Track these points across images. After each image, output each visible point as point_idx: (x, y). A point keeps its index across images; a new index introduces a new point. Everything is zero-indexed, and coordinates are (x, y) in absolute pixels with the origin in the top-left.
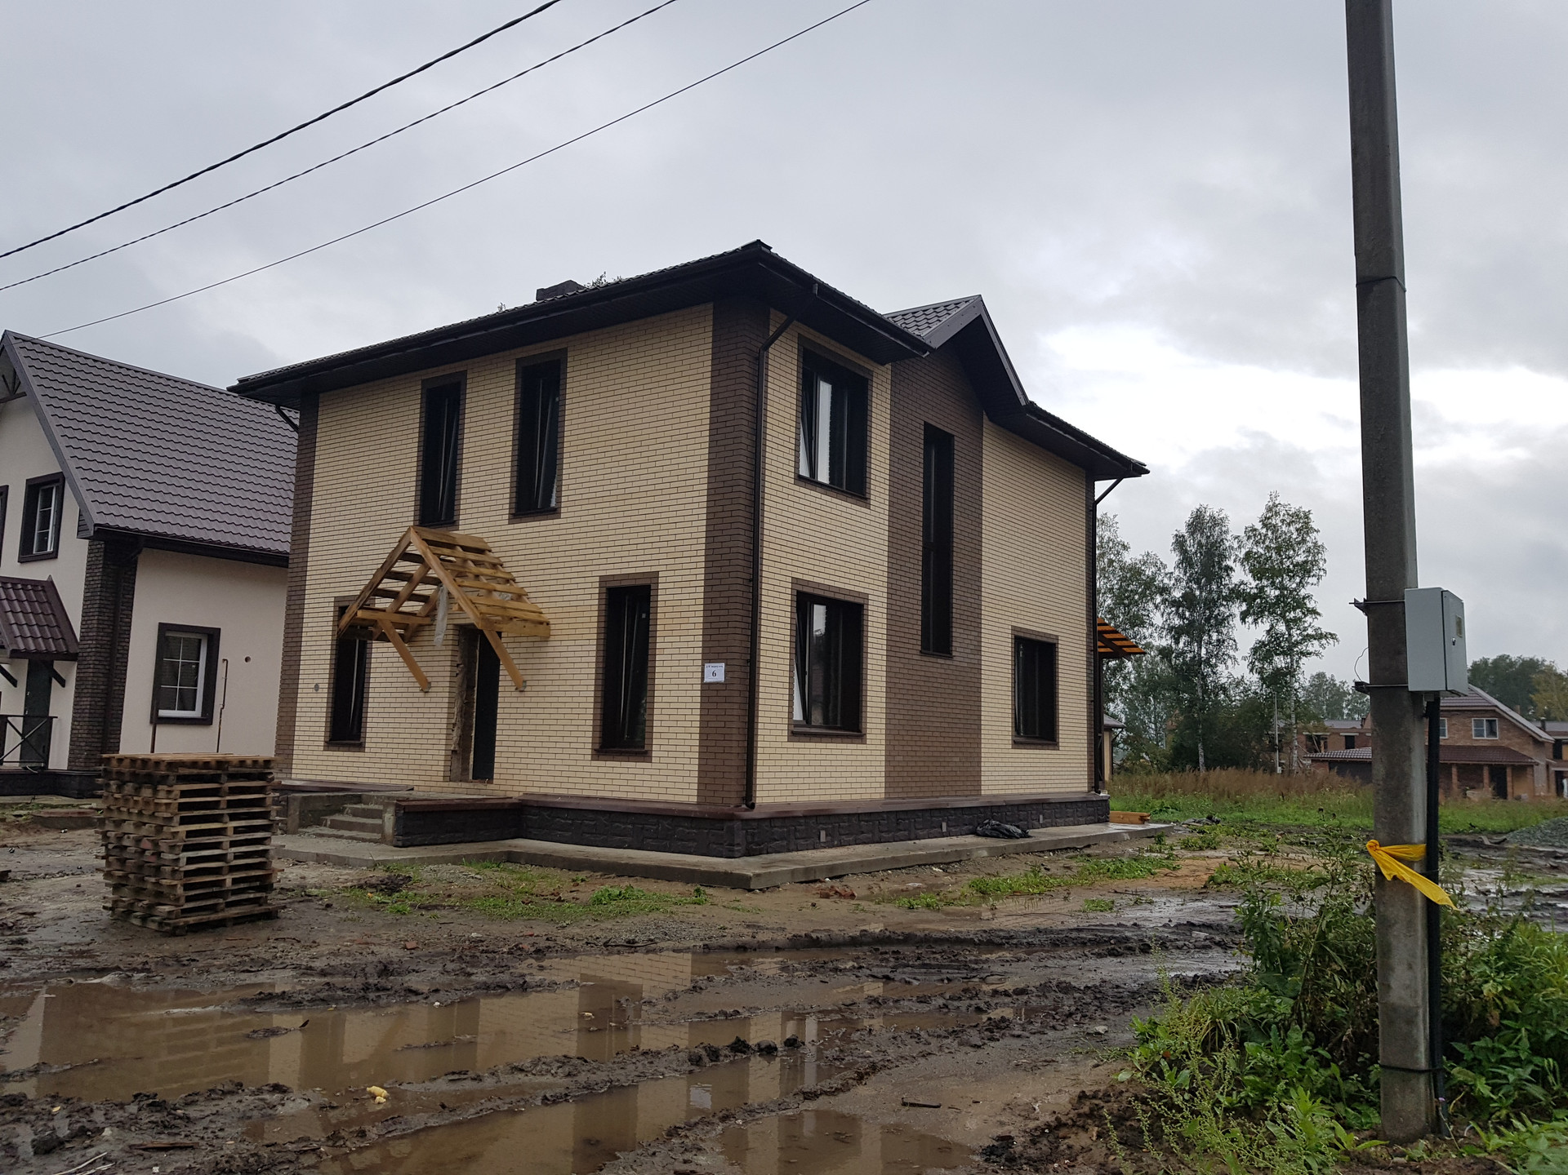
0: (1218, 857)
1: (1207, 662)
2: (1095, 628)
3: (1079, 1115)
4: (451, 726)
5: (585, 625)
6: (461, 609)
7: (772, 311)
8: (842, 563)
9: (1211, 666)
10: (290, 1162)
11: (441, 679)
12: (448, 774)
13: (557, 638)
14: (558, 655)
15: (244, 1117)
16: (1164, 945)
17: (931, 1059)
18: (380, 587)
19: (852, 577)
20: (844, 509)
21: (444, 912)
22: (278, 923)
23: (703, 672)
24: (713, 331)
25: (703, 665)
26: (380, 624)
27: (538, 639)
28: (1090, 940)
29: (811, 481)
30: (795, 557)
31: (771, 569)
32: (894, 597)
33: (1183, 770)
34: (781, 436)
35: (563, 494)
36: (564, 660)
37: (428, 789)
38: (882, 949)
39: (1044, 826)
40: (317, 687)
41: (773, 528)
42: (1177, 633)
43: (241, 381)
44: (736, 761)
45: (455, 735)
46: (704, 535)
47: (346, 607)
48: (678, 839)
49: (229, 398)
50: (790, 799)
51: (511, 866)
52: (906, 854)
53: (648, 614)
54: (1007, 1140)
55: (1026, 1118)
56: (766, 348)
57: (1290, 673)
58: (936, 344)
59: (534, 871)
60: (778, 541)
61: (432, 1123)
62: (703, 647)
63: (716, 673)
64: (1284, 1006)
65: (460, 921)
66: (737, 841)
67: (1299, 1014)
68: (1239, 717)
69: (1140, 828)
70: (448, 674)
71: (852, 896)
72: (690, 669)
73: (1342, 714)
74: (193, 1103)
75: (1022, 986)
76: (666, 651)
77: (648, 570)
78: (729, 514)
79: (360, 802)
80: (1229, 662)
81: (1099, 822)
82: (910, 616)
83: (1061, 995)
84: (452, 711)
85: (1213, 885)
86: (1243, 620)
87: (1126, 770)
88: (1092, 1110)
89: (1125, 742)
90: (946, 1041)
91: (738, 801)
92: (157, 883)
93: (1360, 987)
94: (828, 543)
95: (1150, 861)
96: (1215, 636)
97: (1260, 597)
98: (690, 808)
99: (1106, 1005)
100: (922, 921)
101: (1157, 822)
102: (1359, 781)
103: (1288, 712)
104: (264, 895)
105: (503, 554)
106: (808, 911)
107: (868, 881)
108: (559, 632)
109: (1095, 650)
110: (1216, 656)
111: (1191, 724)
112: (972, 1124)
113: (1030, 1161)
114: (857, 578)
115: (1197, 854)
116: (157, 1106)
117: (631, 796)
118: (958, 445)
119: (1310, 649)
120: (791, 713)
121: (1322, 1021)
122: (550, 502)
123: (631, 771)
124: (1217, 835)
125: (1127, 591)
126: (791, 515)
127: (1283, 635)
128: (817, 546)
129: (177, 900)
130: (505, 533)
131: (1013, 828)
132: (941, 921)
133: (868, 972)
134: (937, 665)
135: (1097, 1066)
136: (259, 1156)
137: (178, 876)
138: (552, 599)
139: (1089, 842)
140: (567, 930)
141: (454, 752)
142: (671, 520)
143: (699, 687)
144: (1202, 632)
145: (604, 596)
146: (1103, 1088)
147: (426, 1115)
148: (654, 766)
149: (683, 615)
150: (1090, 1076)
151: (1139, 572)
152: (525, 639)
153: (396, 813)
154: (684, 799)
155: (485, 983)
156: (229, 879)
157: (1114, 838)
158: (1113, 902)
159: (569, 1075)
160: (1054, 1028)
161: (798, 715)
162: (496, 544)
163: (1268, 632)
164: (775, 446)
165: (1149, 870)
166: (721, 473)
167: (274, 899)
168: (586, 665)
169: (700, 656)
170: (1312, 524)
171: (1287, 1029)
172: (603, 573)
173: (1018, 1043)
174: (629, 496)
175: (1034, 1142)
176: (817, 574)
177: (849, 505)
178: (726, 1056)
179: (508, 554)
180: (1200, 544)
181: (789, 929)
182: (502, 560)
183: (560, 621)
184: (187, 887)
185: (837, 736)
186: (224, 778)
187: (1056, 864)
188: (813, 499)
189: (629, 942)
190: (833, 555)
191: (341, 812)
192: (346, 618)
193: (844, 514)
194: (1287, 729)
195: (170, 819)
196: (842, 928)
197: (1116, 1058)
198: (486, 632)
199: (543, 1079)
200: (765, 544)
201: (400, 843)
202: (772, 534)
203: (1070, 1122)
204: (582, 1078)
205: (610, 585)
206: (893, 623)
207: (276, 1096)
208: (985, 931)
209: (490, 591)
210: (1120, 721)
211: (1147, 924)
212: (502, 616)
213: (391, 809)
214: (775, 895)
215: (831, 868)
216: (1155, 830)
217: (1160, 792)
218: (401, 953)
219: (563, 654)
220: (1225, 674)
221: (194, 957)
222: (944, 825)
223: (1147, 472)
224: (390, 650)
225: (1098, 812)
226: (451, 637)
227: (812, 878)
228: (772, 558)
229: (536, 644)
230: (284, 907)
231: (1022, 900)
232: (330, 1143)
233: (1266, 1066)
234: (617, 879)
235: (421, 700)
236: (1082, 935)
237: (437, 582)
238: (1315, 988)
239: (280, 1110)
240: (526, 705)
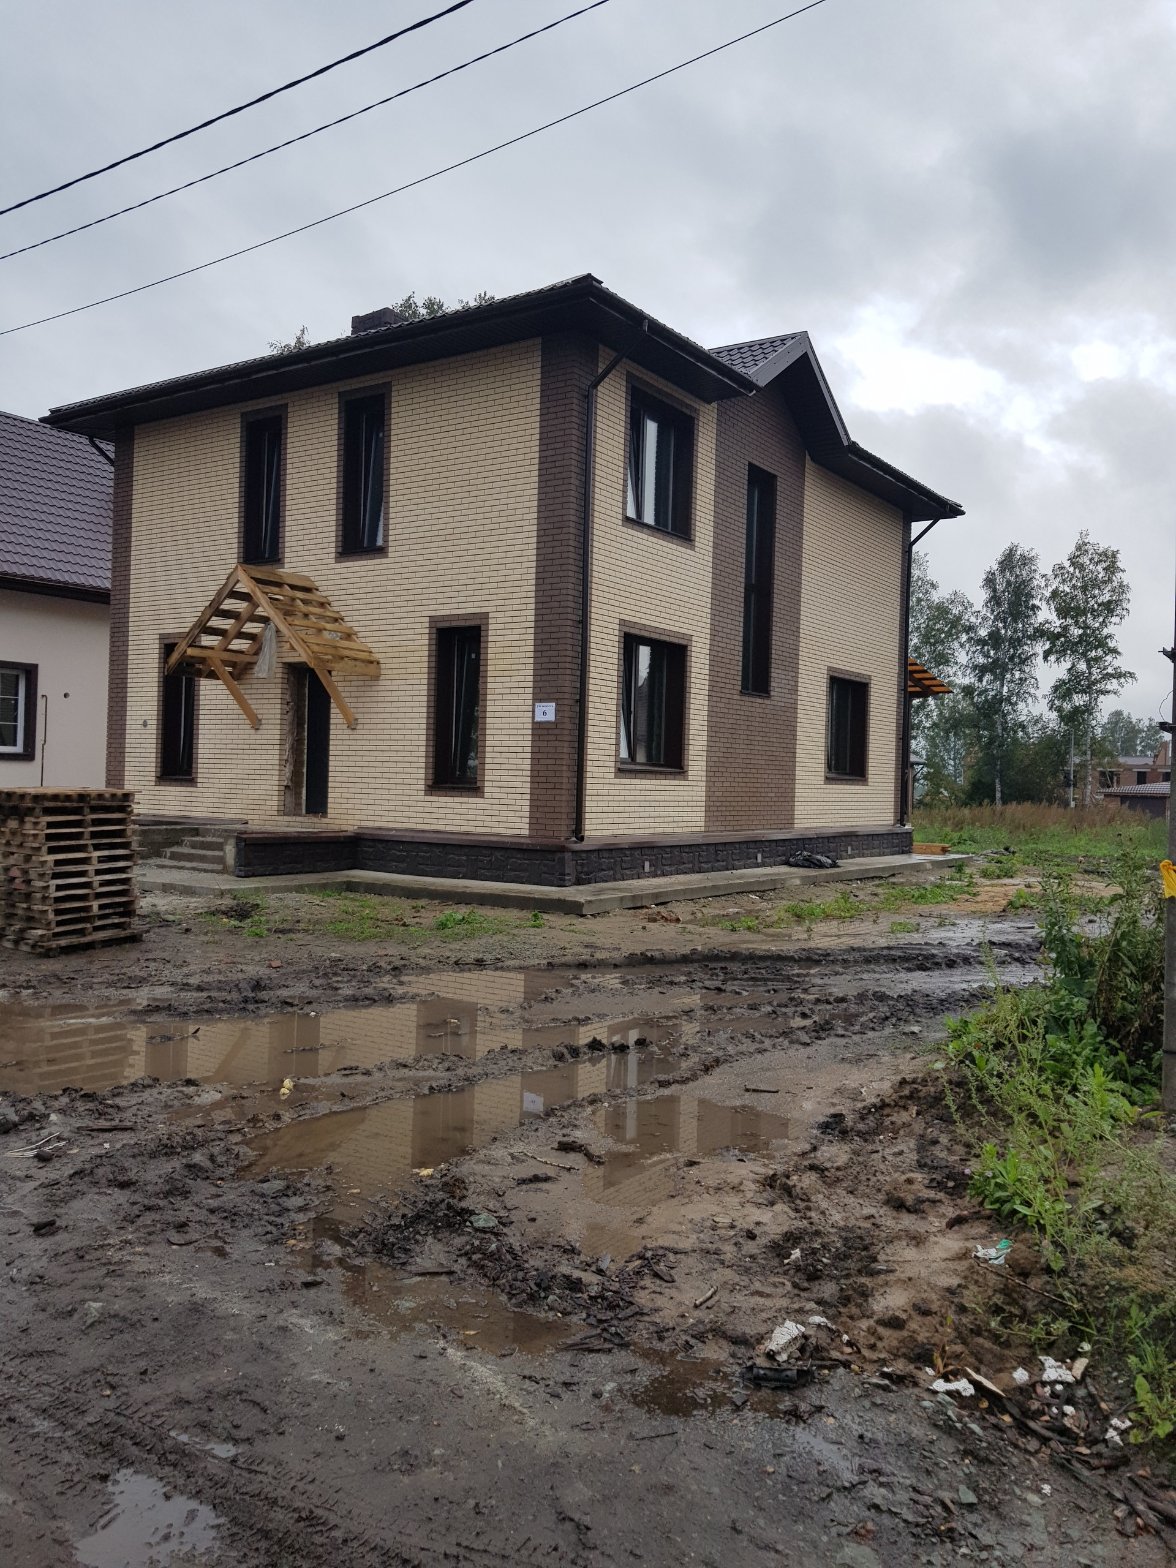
0: (1014, 886)
1: (1008, 699)
2: (906, 668)
3: (901, 1097)
4: (283, 762)
5: (416, 665)
6: (292, 648)
7: (601, 347)
8: (668, 605)
9: (1011, 704)
10: (221, 1139)
11: (272, 716)
12: (282, 808)
13: (388, 677)
14: (389, 693)
15: (167, 1106)
16: (966, 960)
17: (767, 1054)
18: (209, 624)
19: (677, 618)
20: (670, 551)
21: (299, 935)
22: (143, 946)
23: (533, 711)
24: (542, 367)
25: (534, 705)
26: (209, 662)
27: (366, 678)
28: (900, 957)
29: (637, 522)
30: (623, 599)
31: (600, 611)
32: (717, 638)
33: (981, 805)
34: (609, 477)
35: (391, 532)
36: (396, 699)
37: (262, 822)
38: (711, 966)
39: (852, 857)
40: (145, 724)
41: (602, 570)
42: (981, 671)
43: (53, 412)
44: (566, 796)
45: (288, 770)
46: (534, 576)
47: (175, 645)
48: (511, 870)
49: (38, 429)
50: (616, 832)
51: (352, 895)
52: (725, 882)
53: (478, 654)
54: (838, 1117)
55: (855, 1100)
56: (595, 386)
57: (1087, 710)
58: (762, 382)
59: (374, 900)
60: (606, 583)
61: (335, 1108)
62: (534, 688)
63: (547, 712)
64: (1080, 1004)
65: (317, 943)
66: (567, 871)
67: (1094, 1010)
68: (1036, 754)
69: (941, 858)
70: (279, 711)
71: (678, 920)
72: (521, 708)
73: (1135, 751)
74: (118, 1095)
75: (841, 995)
76: (497, 691)
77: (478, 610)
78: (558, 556)
79: (197, 835)
80: (1030, 700)
81: (903, 853)
82: (731, 657)
83: (877, 1003)
84: (283, 747)
85: (1011, 908)
86: (1045, 658)
87: (926, 805)
88: (912, 1093)
89: (925, 778)
90: (777, 1040)
91: (567, 834)
92: (29, 909)
93: (1147, 987)
94: (654, 585)
95: (951, 887)
96: (1017, 675)
97: (1064, 636)
98: (523, 840)
99: (918, 1011)
100: (745, 942)
101: (956, 853)
102: (1149, 815)
103: (1084, 748)
104: (127, 920)
105: (331, 593)
106: (640, 933)
107: (690, 907)
108: (390, 672)
109: (905, 690)
110: (1018, 694)
111: (989, 760)
112: (808, 1105)
113: (859, 1134)
114: (682, 619)
115: (995, 882)
116: (88, 1097)
117: (464, 829)
118: (781, 485)
119: (1109, 687)
120: (617, 751)
121: (1113, 1016)
122: (375, 540)
123: (464, 806)
124: (1014, 864)
125: (933, 629)
126: (619, 557)
127: (1083, 673)
128: (644, 588)
129: (49, 924)
130: (332, 572)
131: (824, 859)
132: (763, 941)
133: (701, 984)
134: (757, 704)
135: (913, 1058)
136: (194, 1135)
137: (48, 902)
138: (382, 639)
139: (894, 872)
140: (418, 951)
141: (286, 787)
142: (500, 561)
143: (530, 726)
144: (1005, 670)
145: (434, 636)
146: (920, 1075)
147: (329, 1104)
148: (487, 801)
149: (514, 655)
150: (909, 1066)
151: (947, 611)
152: (355, 678)
153: (237, 845)
154: (516, 832)
155: (354, 996)
156: (95, 905)
157: (917, 868)
158: (918, 924)
159: (448, 1069)
160: (873, 1029)
161: (624, 753)
162: (323, 583)
163: (1069, 670)
164: (603, 487)
165: (951, 896)
166: (551, 514)
167: (136, 925)
168: (417, 704)
169: (531, 696)
170: (1119, 564)
171: (1082, 1023)
172: (433, 613)
173: (842, 1042)
174: (458, 536)
175: (863, 1118)
176: (643, 616)
177: (674, 547)
178: (585, 1053)
179: (336, 593)
180: (1009, 583)
181: (624, 949)
182: (330, 599)
183: (390, 660)
184: (58, 912)
185: (661, 773)
186: (87, 810)
187: (864, 892)
188: (640, 541)
189: (478, 961)
190: (658, 597)
191: (179, 844)
192: (175, 657)
193: (669, 556)
194: (1082, 765)
195: (39, 849)
196: (673, 947)
197: (931, 1052)
198: (317, 671)
199: (426, 1073)
200: (594, 586)
201: (243, 874)
202: (601, 576)
203: (892, 1103)
204: (460, 1072)
205: (440, 625)
206: (715, 663)
207: (191, 1089)
208: (804, 950)
209: (320, 630)
210: (921, 757)
211: (951, 943)
212: (334, 656)
213: (232, 841)
214: (606, 920)
215: (656, 895)
216: (956, 860)
217: (958, 826)
218: (267, 971)
219: (394, 693)
220: (1025, 712)
221: (72, 975)
222: (759, 856)
223: (963, 513)
224: (219, 687)
225: (902, 843)
226: (280, 675)
227: (639, 905)
228: (600, 599)
229: (367, 683)
230: (148, 931)
231: (835, 923)
232: (251, 1125)
233: (1064, 1053)
234: (455, 907)
235: (252, 737)
236: (893, 952)
237: (265, 620)
238: (1109, 987)
239: (197, 1100)
240: (359, 742)
